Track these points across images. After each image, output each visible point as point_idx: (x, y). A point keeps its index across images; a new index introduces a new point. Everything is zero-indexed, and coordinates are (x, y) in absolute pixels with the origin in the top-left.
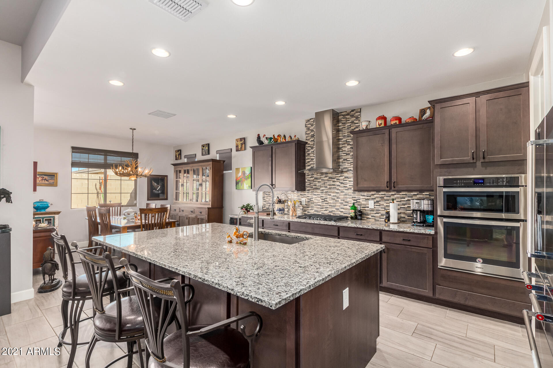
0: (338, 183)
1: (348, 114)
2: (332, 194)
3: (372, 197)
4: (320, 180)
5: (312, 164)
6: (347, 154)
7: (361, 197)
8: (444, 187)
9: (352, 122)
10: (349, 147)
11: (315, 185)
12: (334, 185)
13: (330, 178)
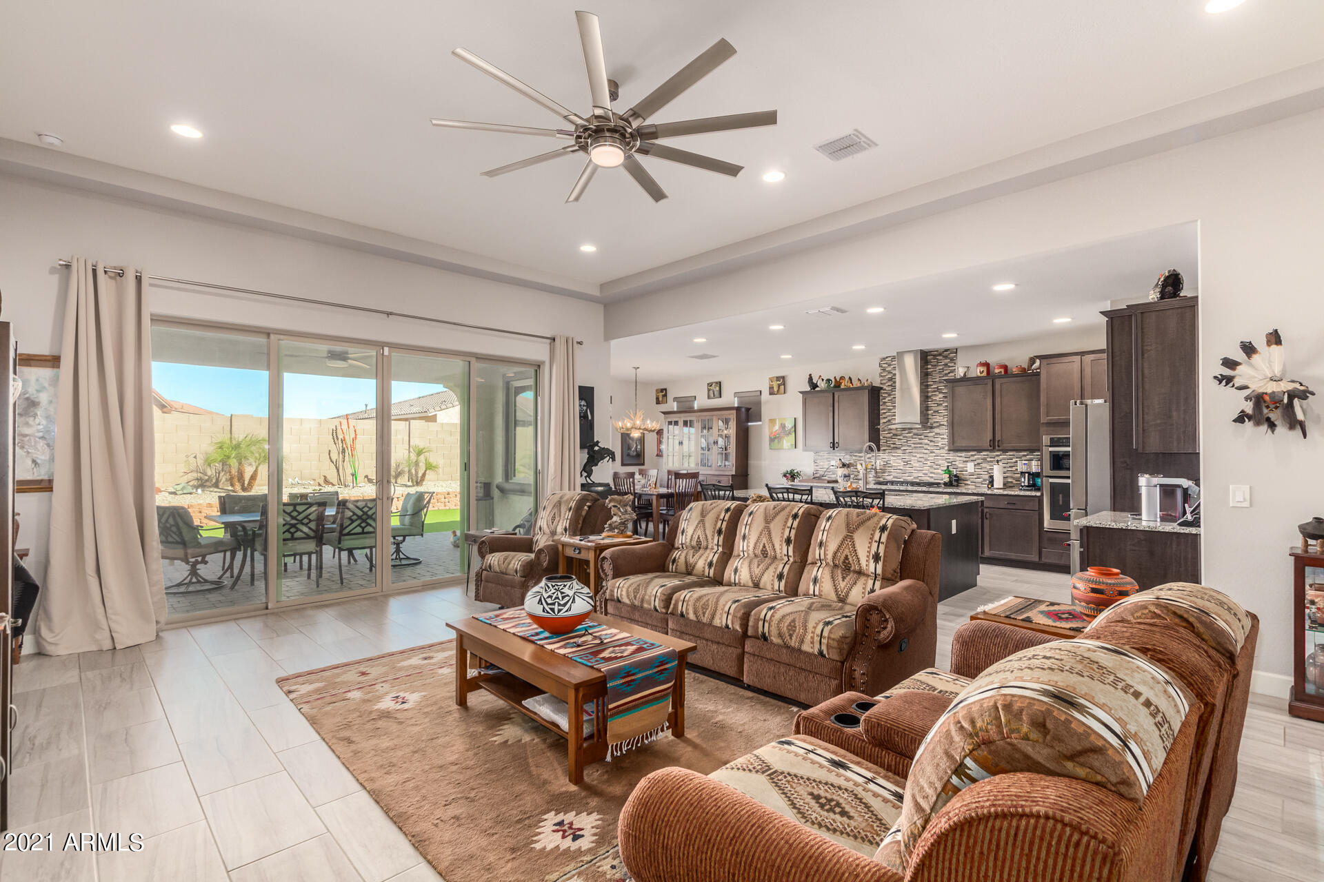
0: (926, 441)
1: (940, 355)
2: (918, 455)
3: (972, 458)
4: (901, 437)
5: (889, 416)
6: (939, 405)
7: (958, 458)
8: (1050, 446)
9: (946, 365)
10: (941, 396)
11: (894, 444)
12: (921, 443)
13: (914, 434)
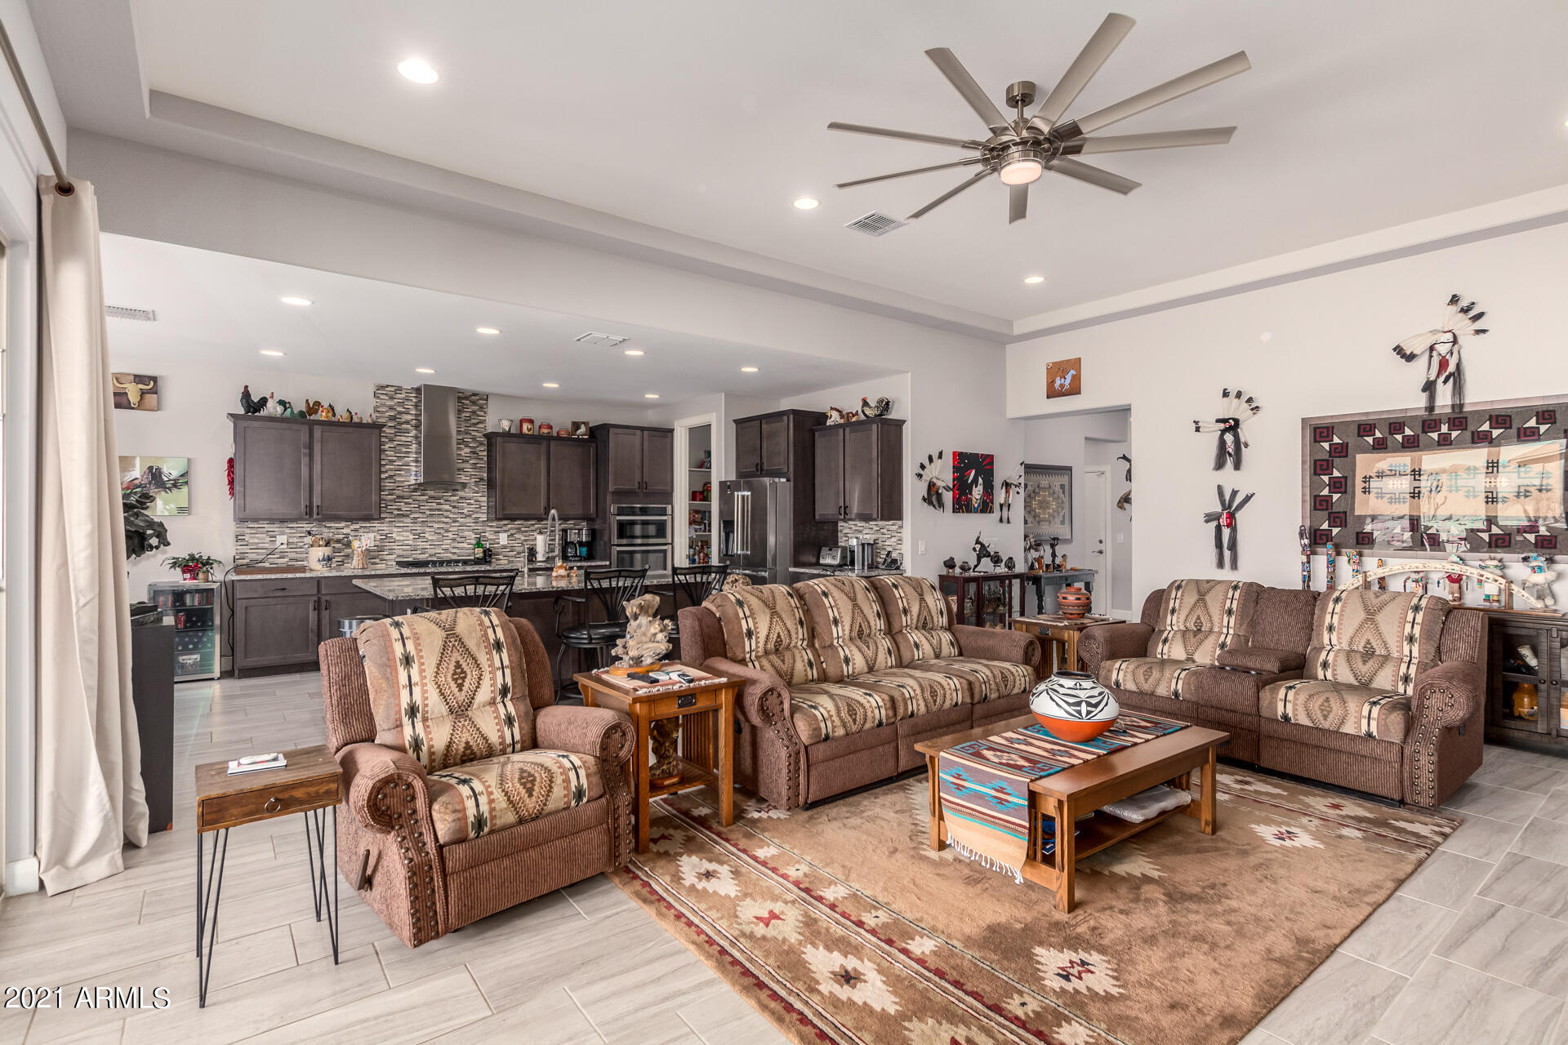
0: (447, 507)
1: (467, 398)
2: (436, 526)
3: (504, 528)
4: (410, 501)
5: (391, 470)
6: (464, 461)
7: (488, 529)
8: (618, 515)
9: (474, 412)
10: (467, 450)
11: (399, 510)
12: (439, 510)
13: (431, 497)
